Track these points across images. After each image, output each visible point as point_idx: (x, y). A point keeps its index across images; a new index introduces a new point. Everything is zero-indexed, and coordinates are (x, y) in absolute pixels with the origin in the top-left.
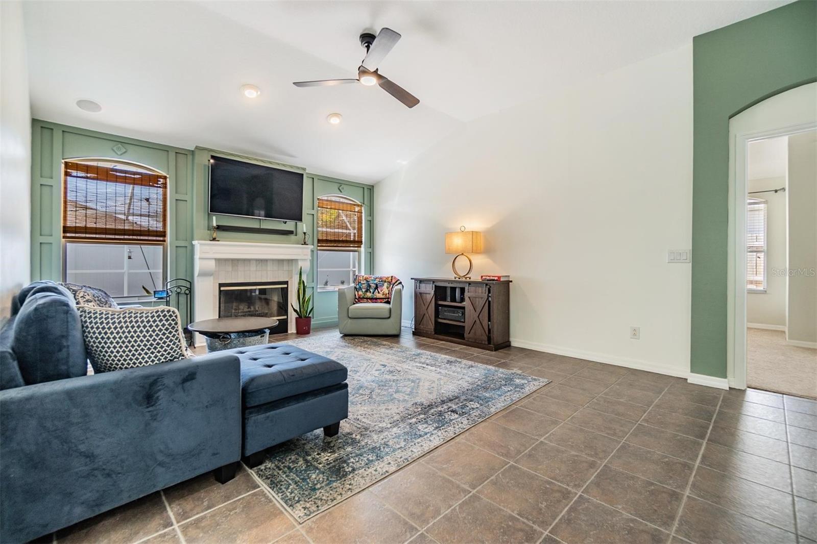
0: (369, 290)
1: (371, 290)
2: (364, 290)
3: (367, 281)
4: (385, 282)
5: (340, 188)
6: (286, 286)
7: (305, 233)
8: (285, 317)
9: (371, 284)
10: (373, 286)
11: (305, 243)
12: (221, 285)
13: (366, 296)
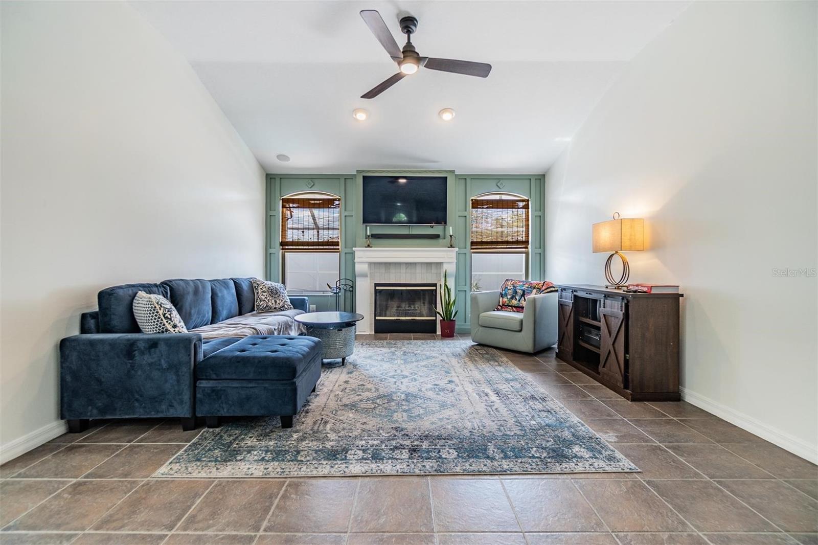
0: (515, 296)
1: (517, 298)
2: (509, 297)
3: (514, 287)
4: (534, 288)
5: (498, 184)
6: (434, 288)
7: (451, 236)
8: (434, 318)
9: (517, 290)
10: (520, 292)
11: (451, 246)
12: (376, 285)
13: (511, 304)
